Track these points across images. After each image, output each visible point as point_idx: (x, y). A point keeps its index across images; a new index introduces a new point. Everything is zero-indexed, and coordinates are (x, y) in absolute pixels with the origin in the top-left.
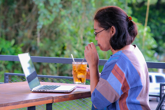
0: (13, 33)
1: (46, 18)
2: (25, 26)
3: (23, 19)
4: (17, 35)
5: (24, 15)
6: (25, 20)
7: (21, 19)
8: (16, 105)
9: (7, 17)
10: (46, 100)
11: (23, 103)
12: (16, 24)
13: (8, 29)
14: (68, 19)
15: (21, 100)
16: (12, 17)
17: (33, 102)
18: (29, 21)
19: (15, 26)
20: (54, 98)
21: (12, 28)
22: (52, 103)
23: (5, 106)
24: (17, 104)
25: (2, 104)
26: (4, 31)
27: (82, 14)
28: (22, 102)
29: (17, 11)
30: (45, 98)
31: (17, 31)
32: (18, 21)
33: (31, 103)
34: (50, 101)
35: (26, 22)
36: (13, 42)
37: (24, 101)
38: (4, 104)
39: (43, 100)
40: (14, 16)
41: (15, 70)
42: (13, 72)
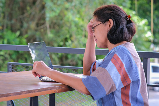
0: (18, 25)
1: (53, 10)
2: (29, 18)
3: (27, 11)
4: (22, 26)
5: (28, 8)
6: (29, 12)
7: (25, 11)
8: (18, 95)
9: (12, 10)
10: (49, 90)
11: (26, 93)
12: (21, 17)
13: (13, 21)
14: (72, 12)
15: (23, 91)
16: (17, 9)
17: (36, 92)
18: (33, 13)
19: (20, 19)
20: (57, 88)
21: (17, 20)
22: (55, 94)
23: (6, 96)
24: (20, 95)
25: (4, 94)
26: (9, 23)
27: (85, 7)
28: (24, 93)
29: (21, 4)
30: (48, 88)
31: (22, 23)
32: (23, 13)
33: (33, 93)
34: (52, 91)
35: (31, 14)
36: (18, 33)
37: (27, 91)
38: (6, 94)
39: (45, 90)
40: (19, 8)
41: (20, 60)
42: (17, 62)
